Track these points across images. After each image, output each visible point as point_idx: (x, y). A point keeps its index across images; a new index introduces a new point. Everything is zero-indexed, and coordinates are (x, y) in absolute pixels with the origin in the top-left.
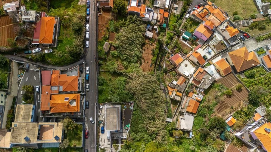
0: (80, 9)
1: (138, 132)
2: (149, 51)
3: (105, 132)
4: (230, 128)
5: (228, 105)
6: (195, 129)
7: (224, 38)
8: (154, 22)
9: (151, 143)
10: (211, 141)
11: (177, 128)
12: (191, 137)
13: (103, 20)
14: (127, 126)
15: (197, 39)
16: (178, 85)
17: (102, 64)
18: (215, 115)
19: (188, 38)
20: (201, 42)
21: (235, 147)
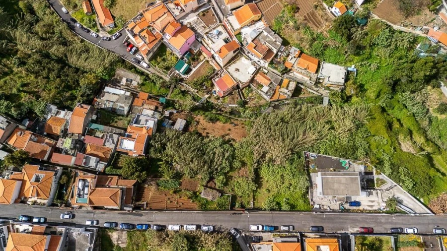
0: (134, 243)
1: (355, 145)
2: (208, 126)
3: (357, 200)
4: (349, 11)
5: (310, 12)
6: (344, 62)
7: (193, 11)
8: (157, 116)
9: (370, 127)
10: (368, 38)
11: (340, 89)
12: (355, 70)
13: (158, 200)
14: (343, 165)
15: (189, 52)
16: (270, 84)
17: (242, 203)
18: (326, 31)
19: (186, 65)
20: (197, 46)
21: (377, 6)
